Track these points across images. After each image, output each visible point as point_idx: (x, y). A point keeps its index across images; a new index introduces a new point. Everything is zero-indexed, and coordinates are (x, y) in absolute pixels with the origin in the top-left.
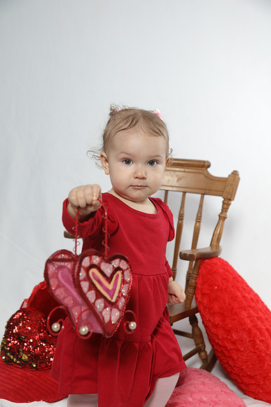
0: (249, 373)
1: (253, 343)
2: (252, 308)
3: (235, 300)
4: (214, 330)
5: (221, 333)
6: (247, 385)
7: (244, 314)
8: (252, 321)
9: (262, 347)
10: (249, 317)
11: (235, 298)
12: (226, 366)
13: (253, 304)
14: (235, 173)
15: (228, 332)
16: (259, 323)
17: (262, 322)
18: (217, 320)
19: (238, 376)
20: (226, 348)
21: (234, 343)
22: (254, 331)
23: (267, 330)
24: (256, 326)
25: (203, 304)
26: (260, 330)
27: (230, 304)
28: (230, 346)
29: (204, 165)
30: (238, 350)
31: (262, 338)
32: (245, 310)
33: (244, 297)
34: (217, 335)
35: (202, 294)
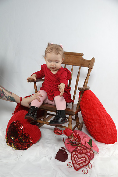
0: (98, 131)
1: (100, 120)
2: (101, 108)
3: (95, 104)
4: (86, 115)
5: (89, 116)
6: (97, 136)
7: (98, 109)
8: (100, 112)
9: (104, 122)
10: (99, 111)
11: (94, 104)
12: (90, 129)
13: (101, 106)
14: (93, 59)
15: (91, 115)
16: (103, 113)
17: (104, 113)
18: (88, 111)
19: (94, 132)
20: (90, 122)
21: (93, 120)
22: (101, 116)
23: (106, 116)
24: (101, 114)
25: (82, 106)
26: (103, 116)
27: (93, 106)
28: (92, 121)
29: (81, 55)
30: (95, 123)
31: (103, 119)
32: (98, 108)
33: (98, 103)
34: (87, 117)
35: (82, 102)
